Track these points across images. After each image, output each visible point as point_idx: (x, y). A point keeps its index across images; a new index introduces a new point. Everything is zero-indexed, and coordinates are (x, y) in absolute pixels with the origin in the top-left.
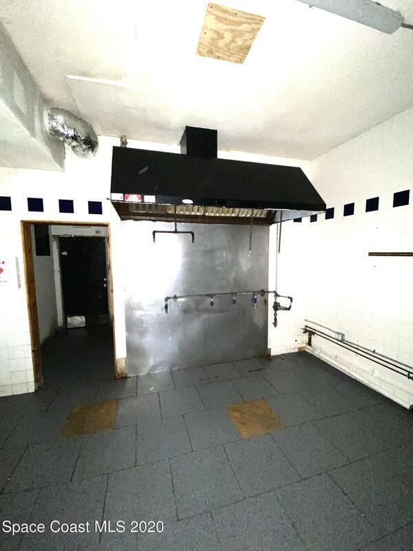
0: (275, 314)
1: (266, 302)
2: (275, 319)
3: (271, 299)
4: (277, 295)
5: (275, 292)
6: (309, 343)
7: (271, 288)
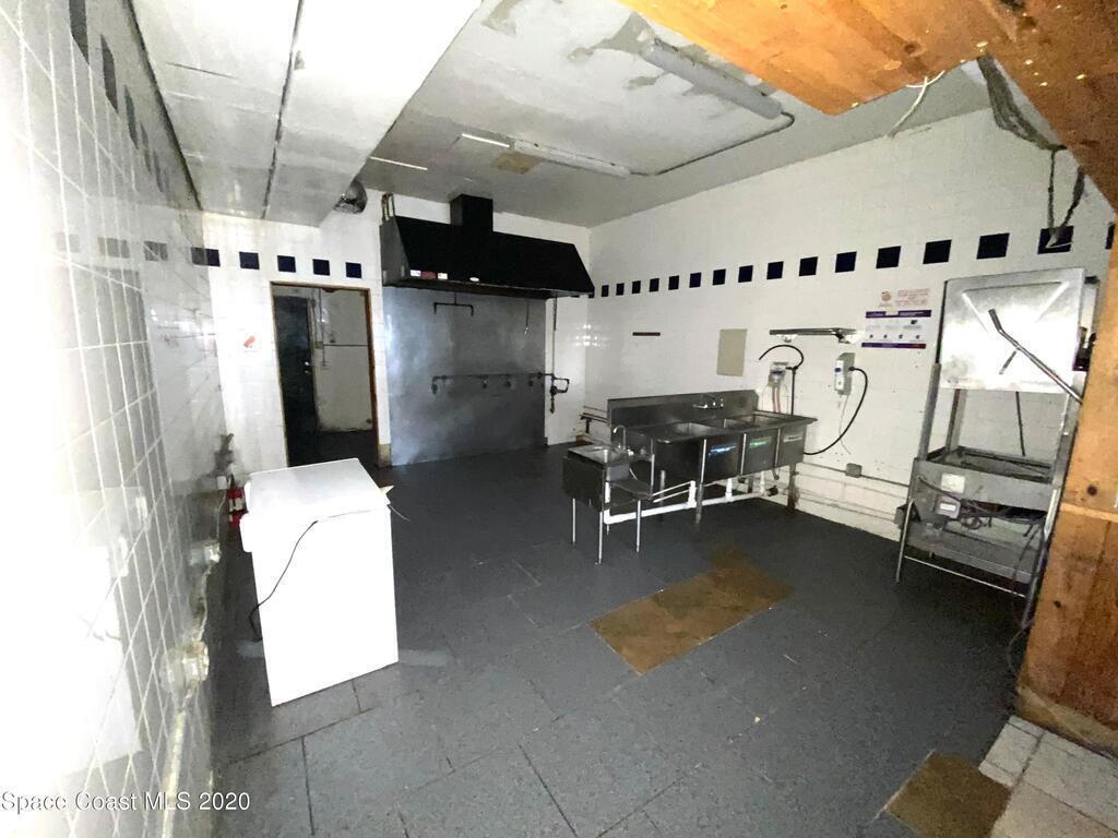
0: (553, 399)
1: (543, 385)
2: (553, 405)
3: (548, 382)
4: (554, 378)
5: (552, 375)
6: (587, 431)
7: (548, 370)
